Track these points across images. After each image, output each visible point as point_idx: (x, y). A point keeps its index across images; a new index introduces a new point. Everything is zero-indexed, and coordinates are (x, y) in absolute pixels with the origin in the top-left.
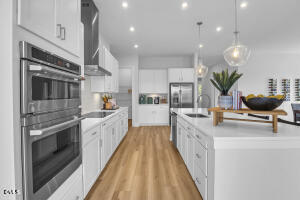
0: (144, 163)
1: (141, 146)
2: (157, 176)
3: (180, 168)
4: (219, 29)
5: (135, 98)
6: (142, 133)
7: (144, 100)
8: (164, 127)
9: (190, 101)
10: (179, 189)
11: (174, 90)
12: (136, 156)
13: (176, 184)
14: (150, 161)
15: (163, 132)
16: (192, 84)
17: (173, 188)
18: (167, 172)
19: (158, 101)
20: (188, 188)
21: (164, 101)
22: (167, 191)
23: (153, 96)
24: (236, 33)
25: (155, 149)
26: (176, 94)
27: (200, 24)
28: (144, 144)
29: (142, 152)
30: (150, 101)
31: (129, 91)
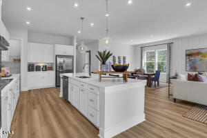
0: (46, 117)
1: (38, 106)
2: (60, 122)
3: (74, 113)
4: (92, 24)
5: (24, 66)
6: (33, 95)
7: (31, 68)
8: (51, 88)
9: (70, 68)
10: (78, 125)
11: (60, 60)
12: (36, 114)
13: (75, 123)
14: (50, 114)
15: (52, 92)
16: (72, 57)
17: (75, 126)
18: (66, 118)
19: (46, 68)
20: (83, 123)
21: (51, 69)
22: (71, 129)
23: (41, 65)
24: (107, 31)
25: (50, 105)
26: (60, 64)
27: (82, 18)
28: (39, 103)
29: (40, 110)
30: (38, 69)
31: (15, 60)
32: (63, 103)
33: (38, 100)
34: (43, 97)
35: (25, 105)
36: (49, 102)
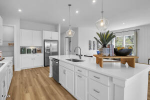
1: (30, 88)
4: (77, 12)
5: (17, 50)
6: (25, 76)
7: (23, 51)
19: (35, 51)
21: (40, 51)
23: (32, 48)
24: (102, 12)
25: (42, 87)
26: (48, 47)
28: (31, 85)
29: (33, 94)
30: (29, 51)
31: (9, 44)
32: (54, 85)
33: (30, 81)
34: (34, 77)
35: (18, 87)
36: (40, 83)
